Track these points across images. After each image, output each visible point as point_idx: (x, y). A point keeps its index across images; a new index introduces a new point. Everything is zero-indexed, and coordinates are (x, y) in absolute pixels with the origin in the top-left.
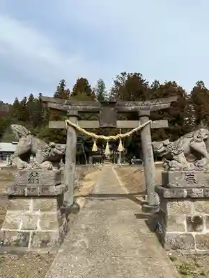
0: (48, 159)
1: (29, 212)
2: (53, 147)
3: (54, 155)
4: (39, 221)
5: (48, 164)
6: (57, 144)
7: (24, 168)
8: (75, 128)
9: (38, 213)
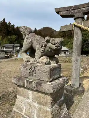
0: (44, 54)
1: (29, 101)
2: (48, 41)
3: (50, 50)
4: (36, 112)
5: (44, 59)
6: (51, 39)
7: (28, 61)
8: (80, 28)
9: (36, 104)
